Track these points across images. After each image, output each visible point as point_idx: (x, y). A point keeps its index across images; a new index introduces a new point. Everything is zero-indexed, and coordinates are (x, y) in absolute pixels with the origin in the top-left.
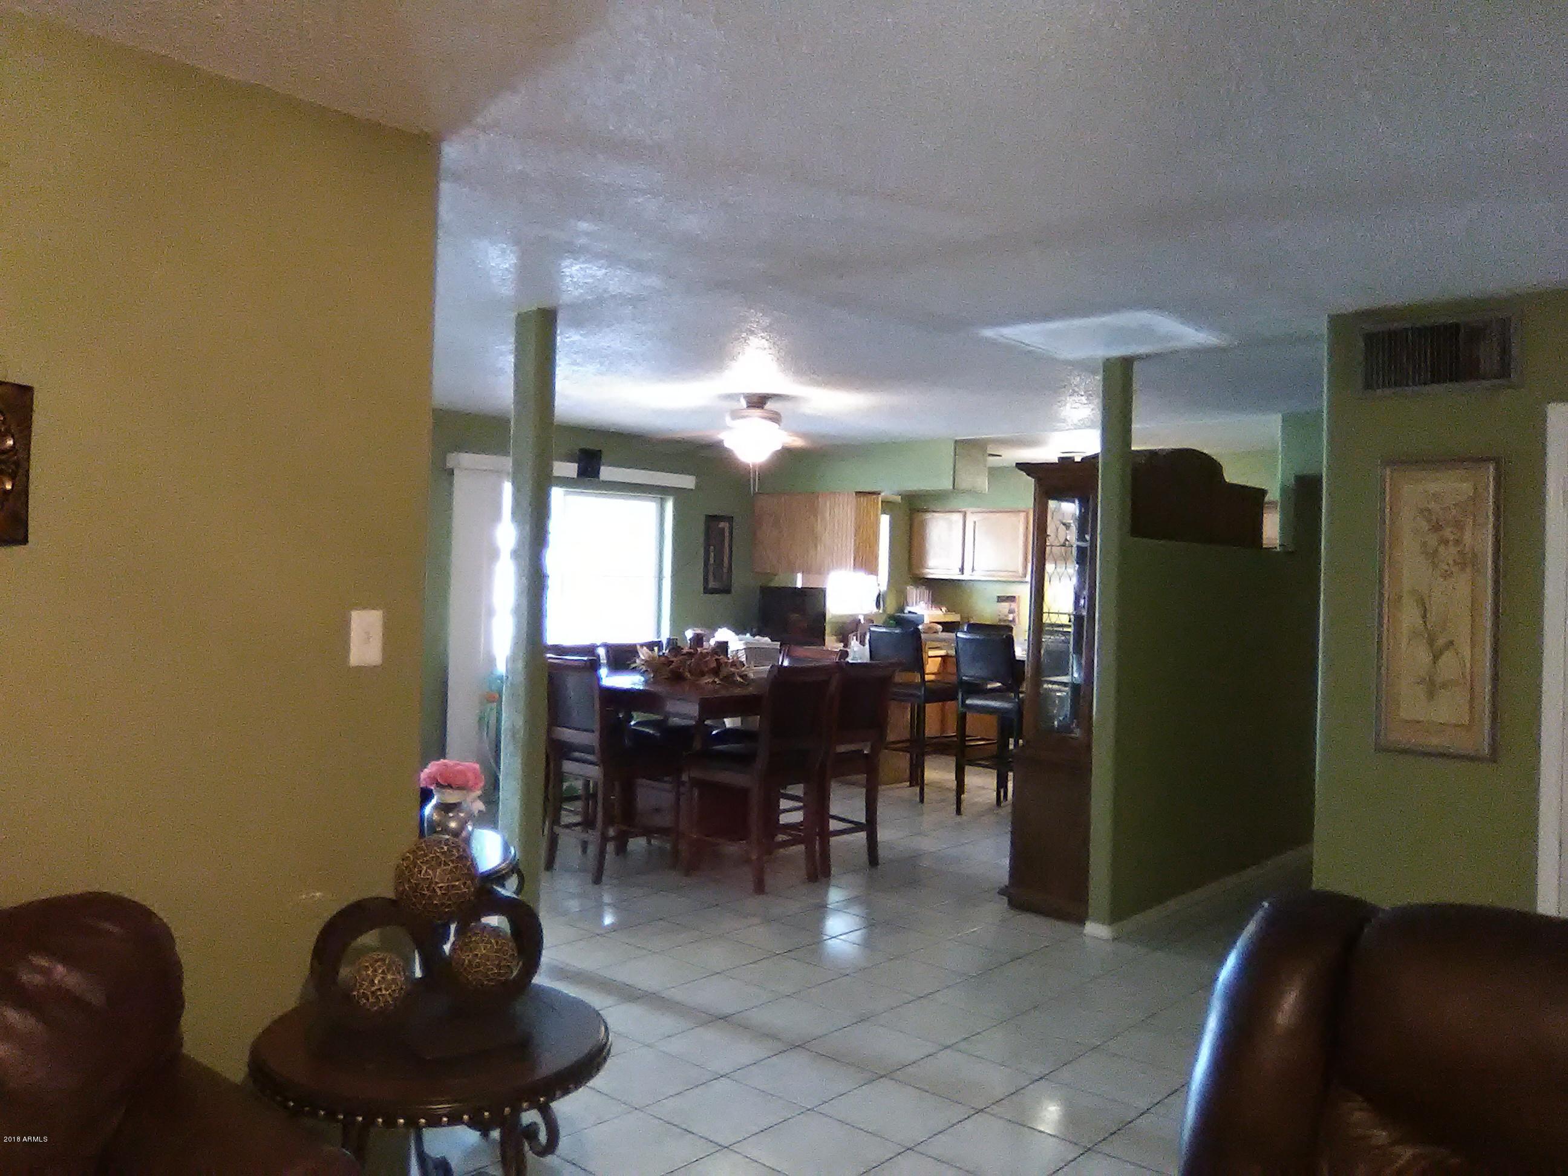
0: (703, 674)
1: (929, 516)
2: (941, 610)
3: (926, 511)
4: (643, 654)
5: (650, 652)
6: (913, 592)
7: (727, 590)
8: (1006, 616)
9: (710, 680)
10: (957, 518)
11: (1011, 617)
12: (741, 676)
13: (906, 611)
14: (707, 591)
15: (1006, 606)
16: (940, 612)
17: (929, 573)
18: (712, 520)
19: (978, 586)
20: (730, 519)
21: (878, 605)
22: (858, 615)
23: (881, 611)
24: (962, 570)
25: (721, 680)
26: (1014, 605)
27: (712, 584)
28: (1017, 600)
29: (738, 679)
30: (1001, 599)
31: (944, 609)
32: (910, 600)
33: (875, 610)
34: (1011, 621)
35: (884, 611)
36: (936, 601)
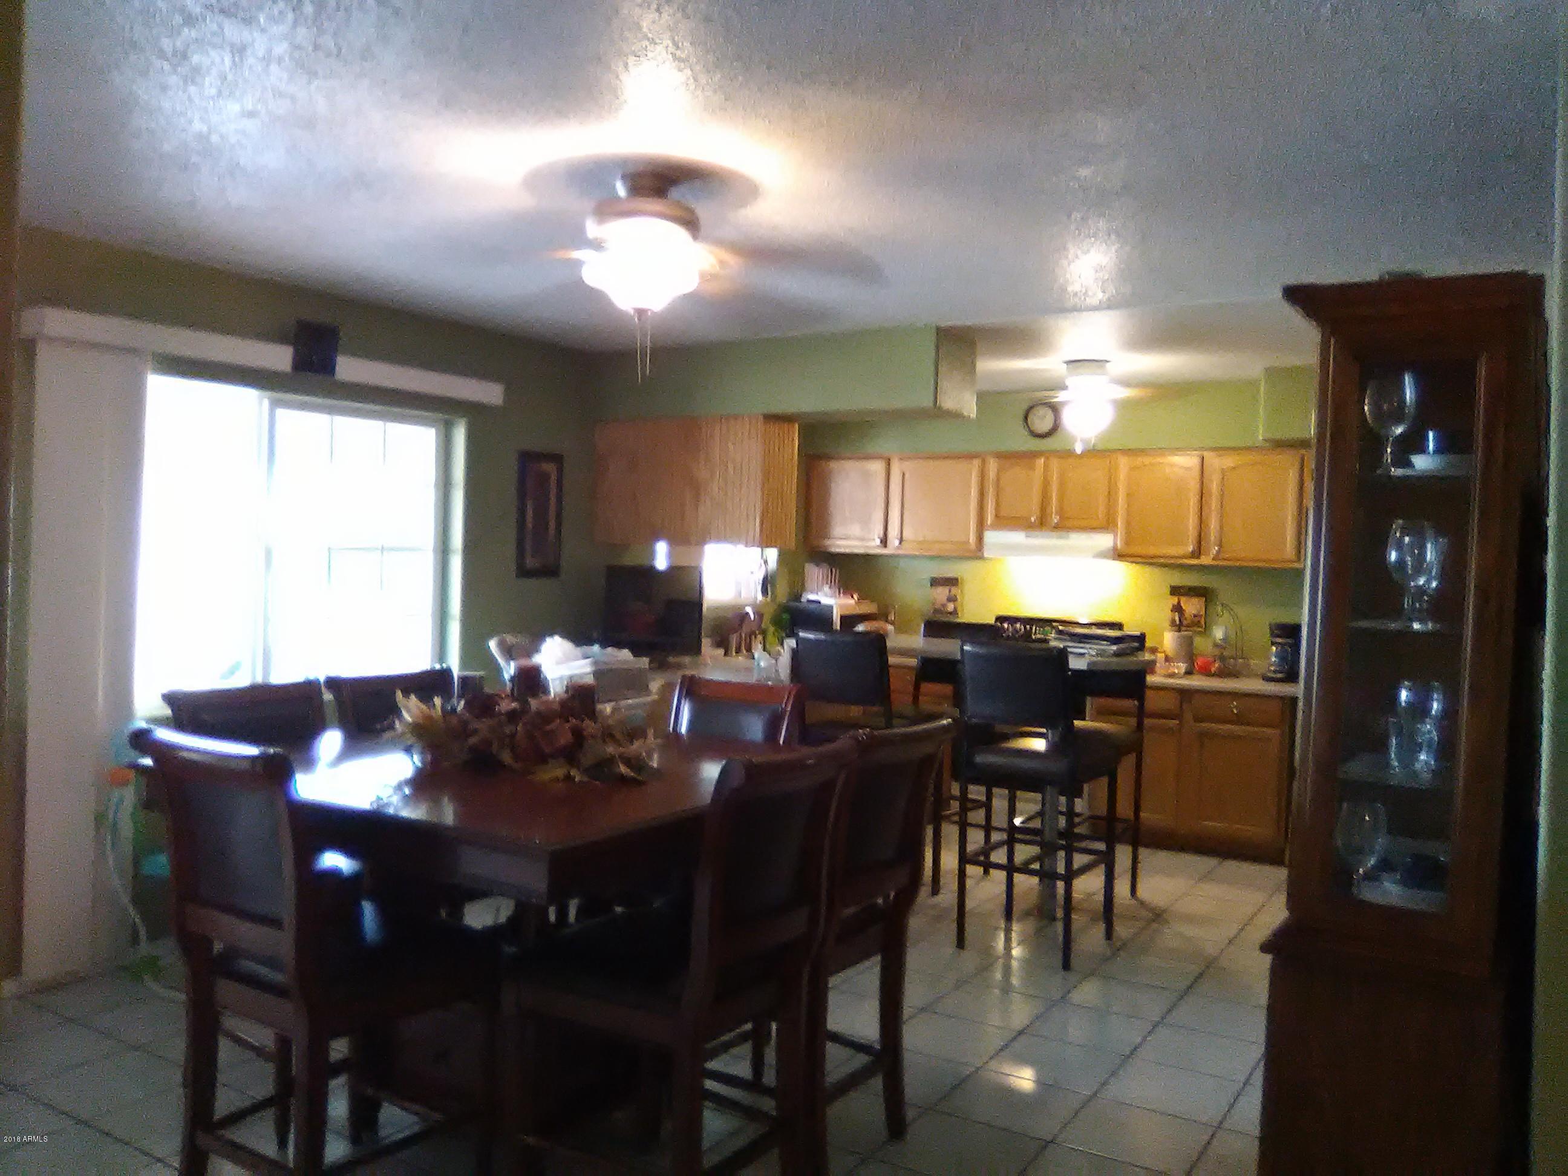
0: (543, 759)
1: (834, 465)
2: (852, 597)
3: (829, 458)
4: (409, 711)
5: (424, 707)
6: (814, 573)
7: (550, 571)
8: (944, 605)
9: (560, 772)
10: (876, 467)
11: (950, 607)
12: (628, 762)
13: (803, 600)
14: (524, 572)
15: (941, 593)
16: (852, 602)
17: (839, 546)
18: (527, 458)
19: (902, 563)
20: (557, 459)
21: (765, 591)
22: (744, 606)
23: (769, 599)
24: (884, 542)
25: (586, 771)
26: (954, 590)
27: (530, 562)
28: (960, 585)
29: (623, 769)
30: (935, 582)
31: (855, 596)
32: (808, 585)
33: (760, 597)
34: (951, 613)
35: (774, 599)
36: (845, 586)
